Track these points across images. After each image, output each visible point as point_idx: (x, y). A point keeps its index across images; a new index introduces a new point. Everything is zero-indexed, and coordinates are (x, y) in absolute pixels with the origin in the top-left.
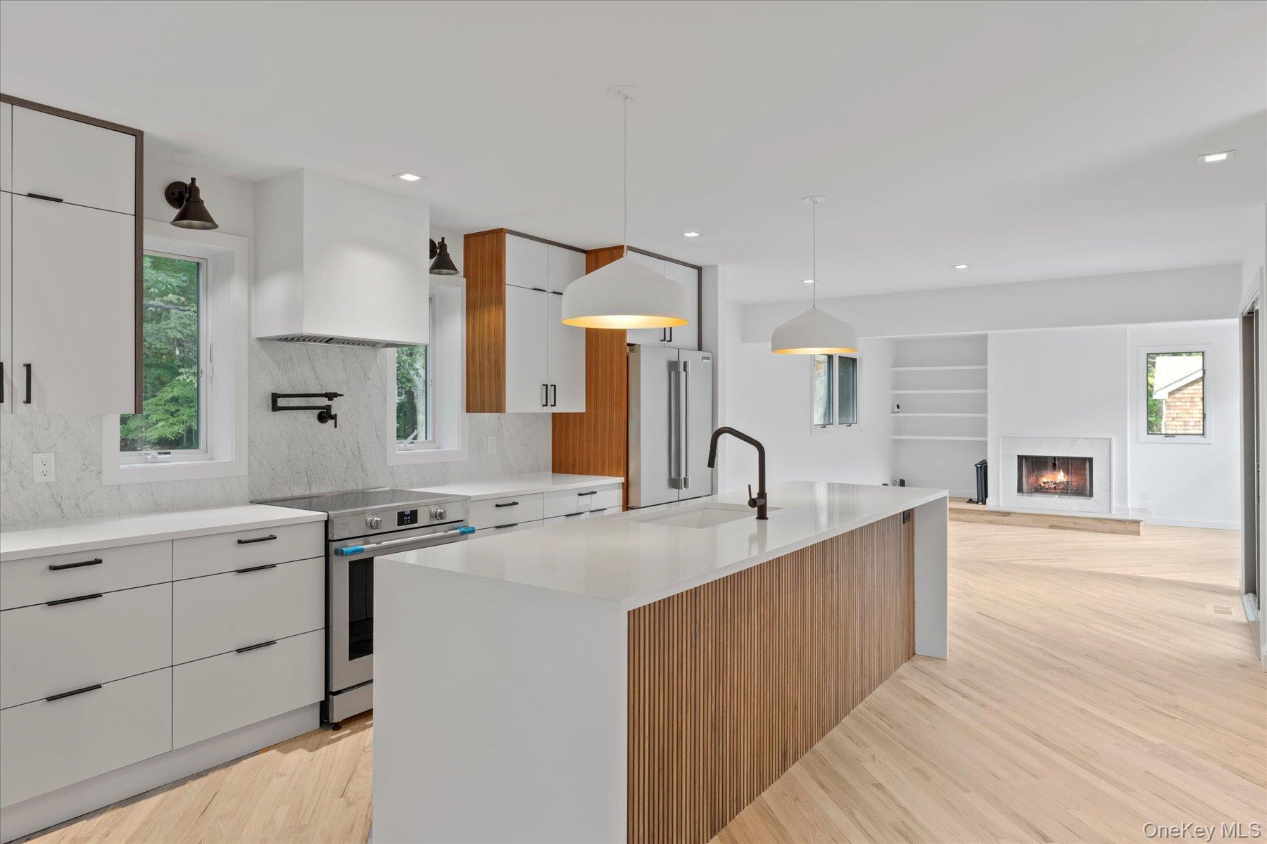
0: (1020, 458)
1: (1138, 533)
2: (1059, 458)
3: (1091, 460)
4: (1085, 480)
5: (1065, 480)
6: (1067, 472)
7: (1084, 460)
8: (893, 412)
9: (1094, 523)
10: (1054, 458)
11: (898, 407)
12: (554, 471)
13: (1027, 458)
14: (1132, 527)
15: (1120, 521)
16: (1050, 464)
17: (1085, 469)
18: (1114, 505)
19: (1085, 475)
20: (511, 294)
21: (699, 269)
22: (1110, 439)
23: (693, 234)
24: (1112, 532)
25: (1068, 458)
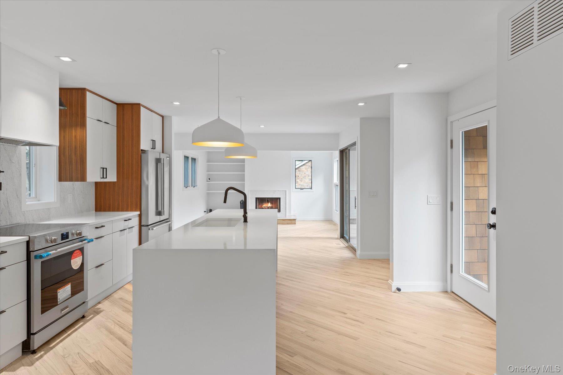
0: (256, 198)
1: (295, 224)
2: (269, 198)
3: (280, 199)
4: (278, 206)
5: (270, 206)
6: (272, 203)
7: (277, 198)
8: (207, 181)
9: (282, 221)
10: (268, 198)
11: (209, 179)
12: (96, 210)
13: (258, 198)
14: (293, 222)
15: (290, 220)
16: (267, 201)
17: (278, 202)
18: (287, 215)
19: (277, 204)
20: (89, 122)
21: (163, 117)
22: (286, 191)
23: (178, 103)
24: (288, 224)
25: (272, 198)
